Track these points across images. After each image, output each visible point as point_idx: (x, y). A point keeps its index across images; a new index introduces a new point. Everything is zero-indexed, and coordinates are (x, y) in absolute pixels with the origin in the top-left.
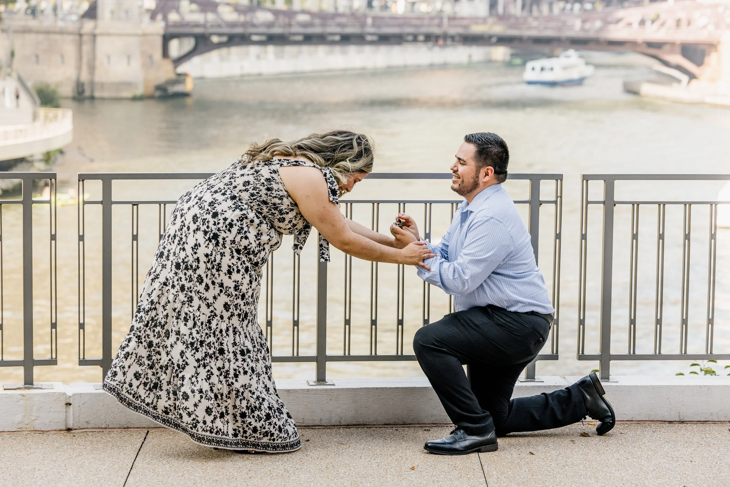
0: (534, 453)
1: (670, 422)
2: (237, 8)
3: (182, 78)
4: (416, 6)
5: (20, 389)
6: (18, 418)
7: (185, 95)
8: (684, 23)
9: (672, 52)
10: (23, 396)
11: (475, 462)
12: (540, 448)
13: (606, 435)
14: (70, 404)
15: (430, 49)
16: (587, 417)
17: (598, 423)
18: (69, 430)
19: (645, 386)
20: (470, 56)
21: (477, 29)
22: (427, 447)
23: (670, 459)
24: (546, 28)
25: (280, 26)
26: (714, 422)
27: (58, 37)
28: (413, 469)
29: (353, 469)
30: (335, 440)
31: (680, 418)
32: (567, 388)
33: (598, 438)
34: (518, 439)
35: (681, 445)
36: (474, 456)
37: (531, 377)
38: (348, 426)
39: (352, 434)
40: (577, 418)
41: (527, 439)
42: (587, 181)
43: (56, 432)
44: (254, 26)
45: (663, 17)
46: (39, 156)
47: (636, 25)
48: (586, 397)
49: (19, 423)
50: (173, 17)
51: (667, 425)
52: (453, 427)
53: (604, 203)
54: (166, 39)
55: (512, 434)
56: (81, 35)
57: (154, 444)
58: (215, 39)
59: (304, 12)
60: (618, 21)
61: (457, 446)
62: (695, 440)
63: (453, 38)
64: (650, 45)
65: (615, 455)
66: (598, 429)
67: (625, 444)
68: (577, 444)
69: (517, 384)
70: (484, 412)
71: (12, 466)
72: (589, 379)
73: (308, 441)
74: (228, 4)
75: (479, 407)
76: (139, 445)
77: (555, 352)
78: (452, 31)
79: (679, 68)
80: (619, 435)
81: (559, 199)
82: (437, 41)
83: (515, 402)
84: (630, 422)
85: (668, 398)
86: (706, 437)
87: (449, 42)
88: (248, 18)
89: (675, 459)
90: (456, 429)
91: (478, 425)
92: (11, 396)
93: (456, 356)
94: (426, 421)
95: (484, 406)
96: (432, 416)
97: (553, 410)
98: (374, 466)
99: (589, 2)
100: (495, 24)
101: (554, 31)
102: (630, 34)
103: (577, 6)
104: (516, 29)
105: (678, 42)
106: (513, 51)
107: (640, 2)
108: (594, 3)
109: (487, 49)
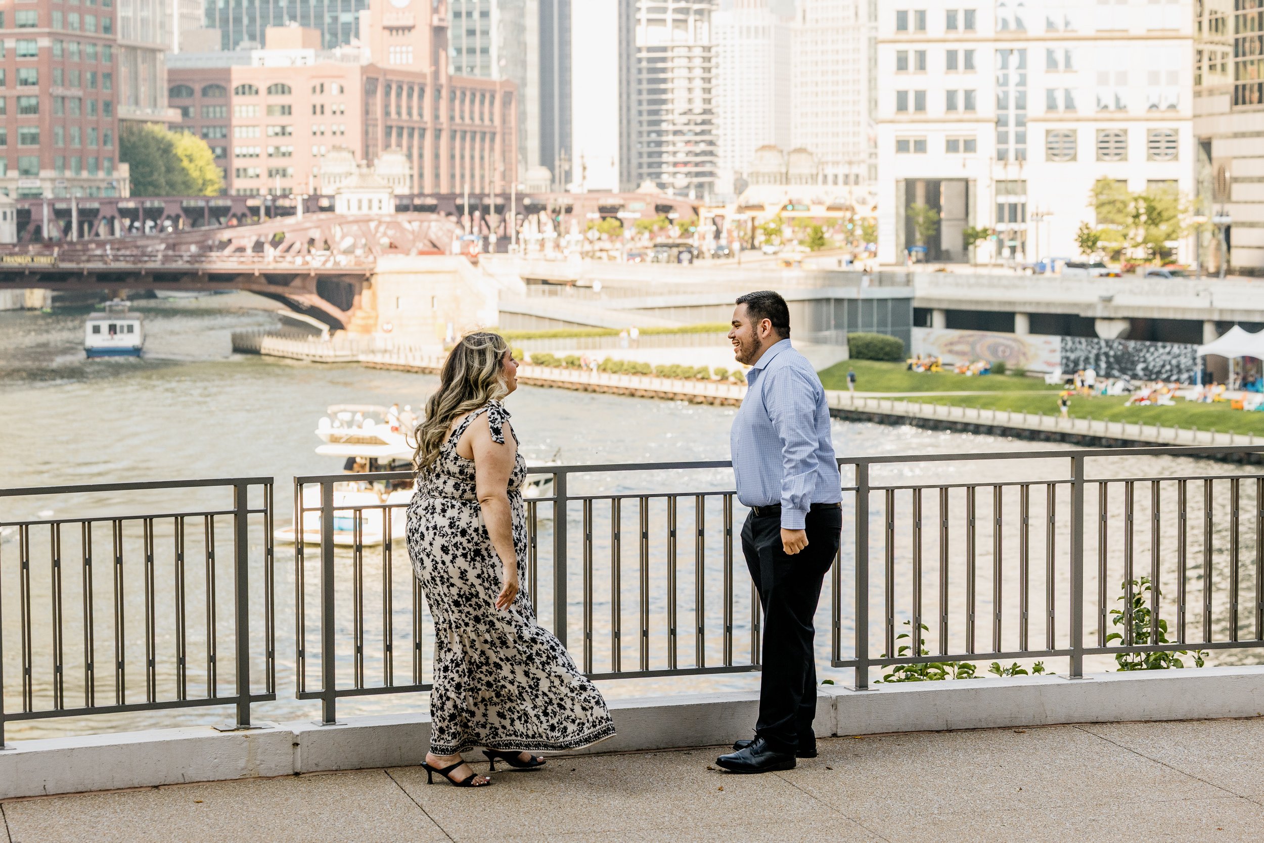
9: (304, 289)
14: (297, 744)
24: (115, 259)
43: (283, 777)
45: (289, 238)
99: (168, 217)
100: (40, 254)
101: (127, 262)
102: (242, 262)
103: (150, 223)
104: (71, 261)
105: (313, 274)
106: (55, 293)
107: (244, 215)
108: (175, 220)
109: (18, 292)
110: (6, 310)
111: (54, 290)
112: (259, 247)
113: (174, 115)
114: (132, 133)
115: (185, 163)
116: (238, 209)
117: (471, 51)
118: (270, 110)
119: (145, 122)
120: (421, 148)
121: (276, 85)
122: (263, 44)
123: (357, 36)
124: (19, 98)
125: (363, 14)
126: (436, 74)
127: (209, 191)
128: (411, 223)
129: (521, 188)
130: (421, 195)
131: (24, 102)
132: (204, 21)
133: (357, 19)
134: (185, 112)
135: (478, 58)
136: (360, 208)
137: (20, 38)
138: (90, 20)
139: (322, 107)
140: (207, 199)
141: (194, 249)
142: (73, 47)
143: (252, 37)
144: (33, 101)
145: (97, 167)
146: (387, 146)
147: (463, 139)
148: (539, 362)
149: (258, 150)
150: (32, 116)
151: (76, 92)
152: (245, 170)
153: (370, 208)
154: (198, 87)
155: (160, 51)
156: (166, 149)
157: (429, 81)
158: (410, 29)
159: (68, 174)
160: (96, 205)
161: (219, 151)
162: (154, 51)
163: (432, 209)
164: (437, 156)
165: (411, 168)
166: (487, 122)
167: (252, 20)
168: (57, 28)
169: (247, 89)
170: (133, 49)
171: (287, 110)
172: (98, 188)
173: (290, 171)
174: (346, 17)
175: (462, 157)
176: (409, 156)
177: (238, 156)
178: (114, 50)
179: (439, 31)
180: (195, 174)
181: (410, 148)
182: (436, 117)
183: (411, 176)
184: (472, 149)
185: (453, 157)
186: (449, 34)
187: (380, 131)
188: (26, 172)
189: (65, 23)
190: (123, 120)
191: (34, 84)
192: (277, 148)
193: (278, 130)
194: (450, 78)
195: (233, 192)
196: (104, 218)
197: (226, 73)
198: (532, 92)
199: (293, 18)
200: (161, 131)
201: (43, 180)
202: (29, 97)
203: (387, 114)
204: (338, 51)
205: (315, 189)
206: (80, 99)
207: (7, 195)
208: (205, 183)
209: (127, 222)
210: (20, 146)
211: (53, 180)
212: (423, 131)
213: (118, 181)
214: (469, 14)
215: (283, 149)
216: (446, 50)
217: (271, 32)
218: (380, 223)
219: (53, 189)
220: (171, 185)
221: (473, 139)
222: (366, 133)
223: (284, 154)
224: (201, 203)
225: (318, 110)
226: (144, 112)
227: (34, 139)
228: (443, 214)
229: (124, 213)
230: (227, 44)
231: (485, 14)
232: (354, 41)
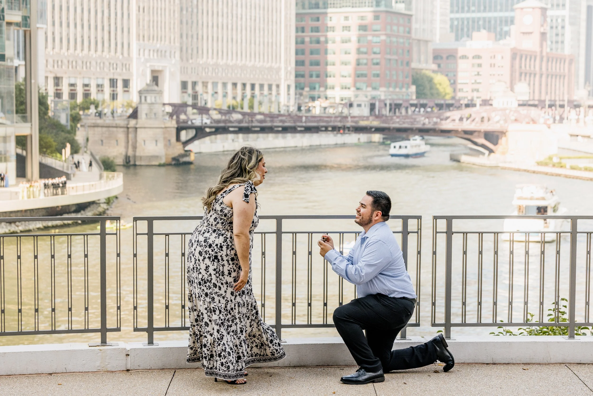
0: (407, 383)
1: (487, 364)
2: (220, 112)
3: (188, 153)
4: (327, 110)
5: (98, 346)
6: (98, 363)
7: (190, 163)
8: (486, 120)
9: (479, 137)
10: (101, 350)
11: (372, 388)
12: (410, 380)
13: (449, 372)
14: (129, 355)
15: (335, 136)
16: (437, 361)
17: (444, 364)
18: (128, 370)
19: (472, 342)
20: (359, 139)
21: (363, 123)
22: (342, 380)
23: (488, 387)
24: (404, 123)
25: (246, 122)
26: (514, 364)
27: (115, 129)
28: (334, 393)
29: (298, 393)
30: (287, 375)
31: (493, 361)
32: (425, 344)
33: (444, 374)
34: (397, 374)
35: (494, 378)
36: (370, 385)
37: (404, 337)
38: (295, 367)
39: (297, 372)
40: (432, 362)
41: (402, 374)
42: (436, 220)
43: (120, 372)
44: (231, 122)
45: (473, 116)
46: (103, 201)
47: (457, 121)
48: (437, 349)
49: (98, 367)
50: (183, 117)
51: (486, 365)
52: (358, 368)
53: (446, 232)
54: (179, 130)
55: (392, 371)
56: (128, 128)
57: (179, 379)
58: (208, 130)
59: (260, 113)
60: (447, 118)
61: (360, 379)
62: (503, 375)
63: (348, 128)
64: (466, 132)
65: (455, 384)
66: (444, 368)
67: (461, 377)
68: (432, 378)
69: (395, 341)
70: (376, 358)
71: (94, 393)
72: (438, 338)
73: (271, 376)
74: (215, 109)
75: (373, 355)
76: (170, 379)
77: (418, 322)
78: (349, 124)
79: (483, 146)
80: (457, 372)
81: (419, 230)
82: (339, 131)
83: (394, 352)
84: (463, 364)
85: (486, 350)
86: (509, 373)
87: (346, 131)
88: (227, 118)
89: (491, 387)
90: (360, 369)
91: (371, 366)
92: (94, 350)
93: (359, 324)
94: (341, 364)
95: (376, 355)
96: (345, 361)
97: (417, 356)
98: (311, 391)
99: (429, 107)
100: (373, 120)
101: (409, 124)
102: (454, 126)
103: (422, 110)
104: (386, 123)
105: (482, 131)
106: (384, 136)
107: (459, 107)
108: (432, 108)
109: (369, 135)
110: (365, 143)
111: (384, 134)
112: (461, 119)
113: (434, 67)
114: (417, 73)
115: (438, 86)
116: (457, 105)
117: (557, 42)
118: (473, 65)
119: (422, 69)
120: (534, 81)
121: (476, 56)
122: (472, 39)
123: (510, 36)
124: (372, 59)
125: (513, 27)
126: (541, 52)
127: (447, 97)
128: (524, 111)
129: (575, 98)
130: (534, 100)
131: (375, 61)
132: (449, 30)
133: (510, 30)
134: (439, 66)
135: (560, 45)
136: (503, 104)
137: (374, 36)
138: (401, 29)
139: (494, 65)
140: (445, 100)
141: (435, 120)
142: (394, 39)
143: (468, 36)
144: (378, 61)
145: (403, 87)
146: (520, 80)
147: (552, 78)
148: (572, 168)
149: (467, 81)
150: (377, 67)
151: (395, 57)
152: (462, 89)
153: (507, 104)
154: (444, 56)
155: (430, 41)
156: (430, 80)
157: (538, 54)
158: (531, 33)
159: (391, 89)
160: (401, 102)
161: (452, 81)
162: (426, 42)
163: (535, 106)
164: (540, 85)
165: (530, 89)
166: (562, 71)
167: (468, 29)
168: (388, 32)
169: (464, 57)
170: (419, 41)
171: (480, 65)
172: (403, 96)
173: (480, 90)
174: (506, 29)
175: (551, 85)
176: (529, 84)
177: (460, 83)
178: (411, 41)
179: (543, 34)
180: (441, 90)
181: (530, 81)
182: (541, 69)
183: (530, 93)
184: (556, 82)
185: (547, 85)
186: (548, 35)
187: (517, 74)
188: (374, 89)
189: (391, 30)
190: (413, 69)
191: (379, 53)
192: (475, 81)
193: (476, 73)
194: (547, 53)
195: (457, 98)
196: (404, 107)
197: (456, 50)
198: (582, 59)
199: (485, 28)
200: (429, 73)
201: (381, 92)
202: (377, 59)
203: (521, 67)
204: (501, 42)
205: (490, 97)
206: (397, 60)
207: (367, 97)
208: (446, 94)
209: (413, 109)
210: (373, 78)
211: (385, 92)
212: (535, 75)
213: (411, 93)
214: (557, 27)
215: (478, 81)
216: (546, 41)
217: (475, 34)
218: (511, 111)
219: (385, 96)
220: (432, 94)
221: (556, 78)
222: (512, 75)
223: (478, 83)
224: (442, 102)
225: (492, 65)
226: (423, 66)
227: (378, 75)
228: (540, 108)
229: (412, 105)
230: (457, 39)
231: (563, 27)
232: (507, 37)
